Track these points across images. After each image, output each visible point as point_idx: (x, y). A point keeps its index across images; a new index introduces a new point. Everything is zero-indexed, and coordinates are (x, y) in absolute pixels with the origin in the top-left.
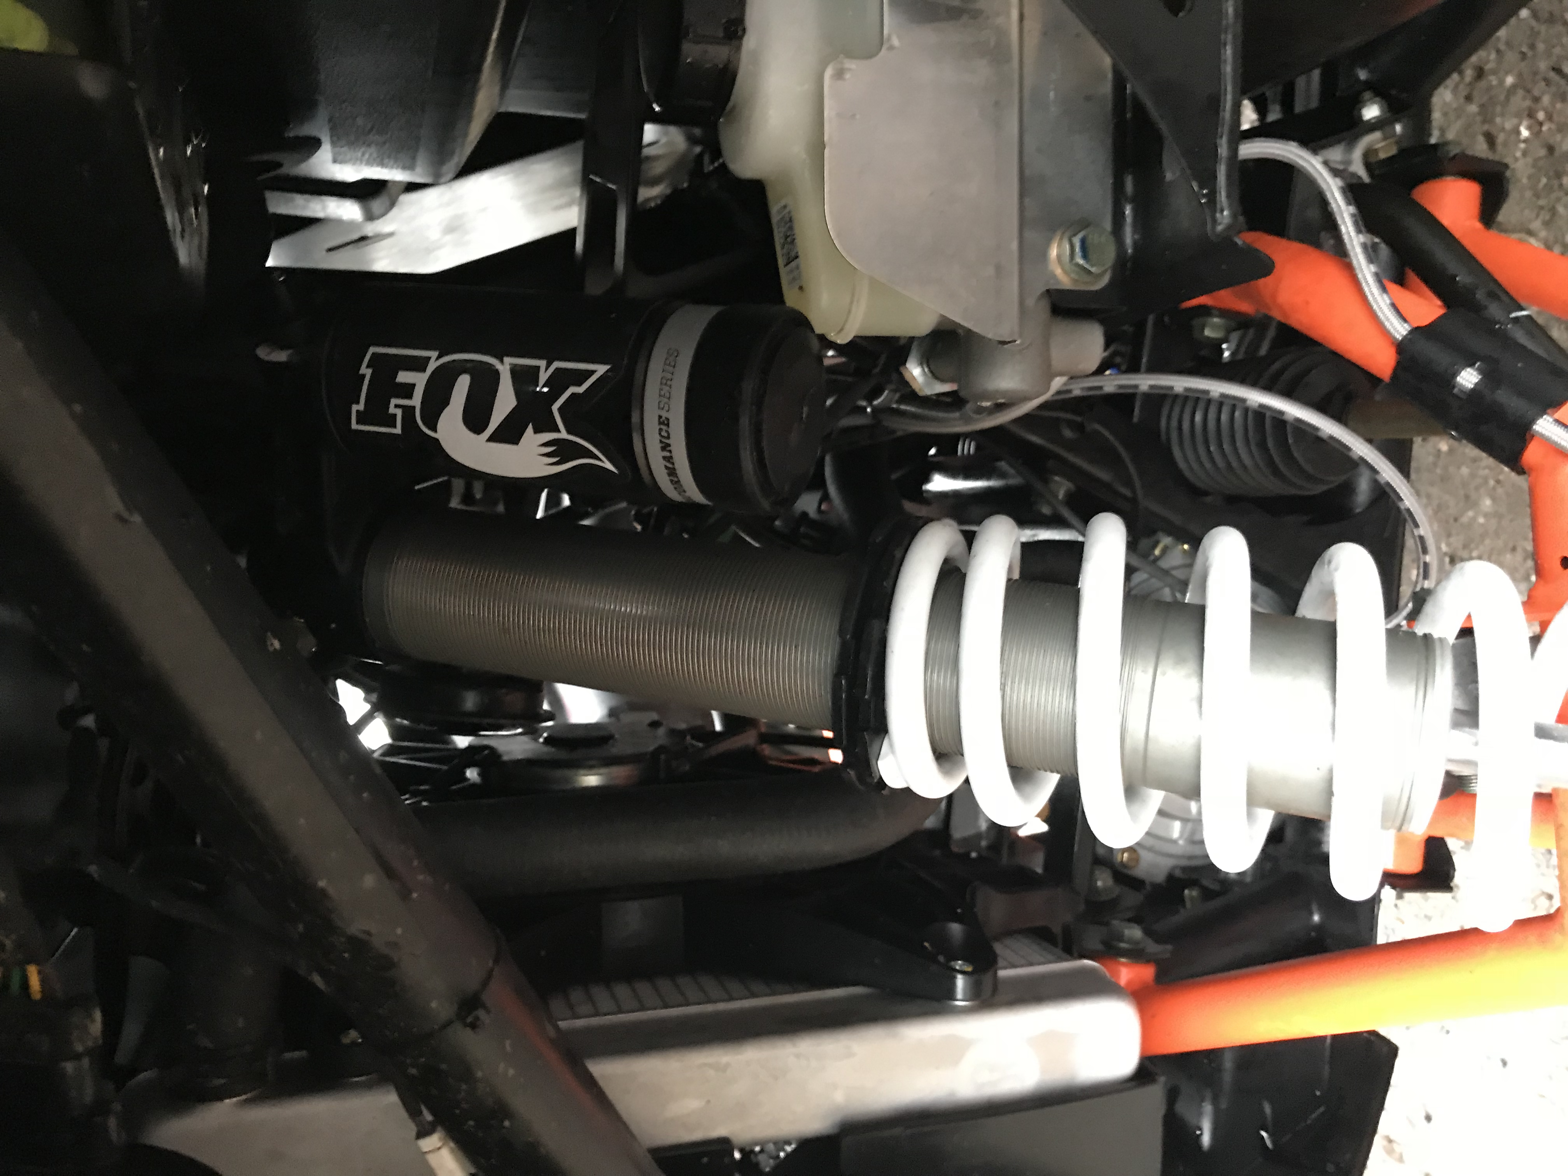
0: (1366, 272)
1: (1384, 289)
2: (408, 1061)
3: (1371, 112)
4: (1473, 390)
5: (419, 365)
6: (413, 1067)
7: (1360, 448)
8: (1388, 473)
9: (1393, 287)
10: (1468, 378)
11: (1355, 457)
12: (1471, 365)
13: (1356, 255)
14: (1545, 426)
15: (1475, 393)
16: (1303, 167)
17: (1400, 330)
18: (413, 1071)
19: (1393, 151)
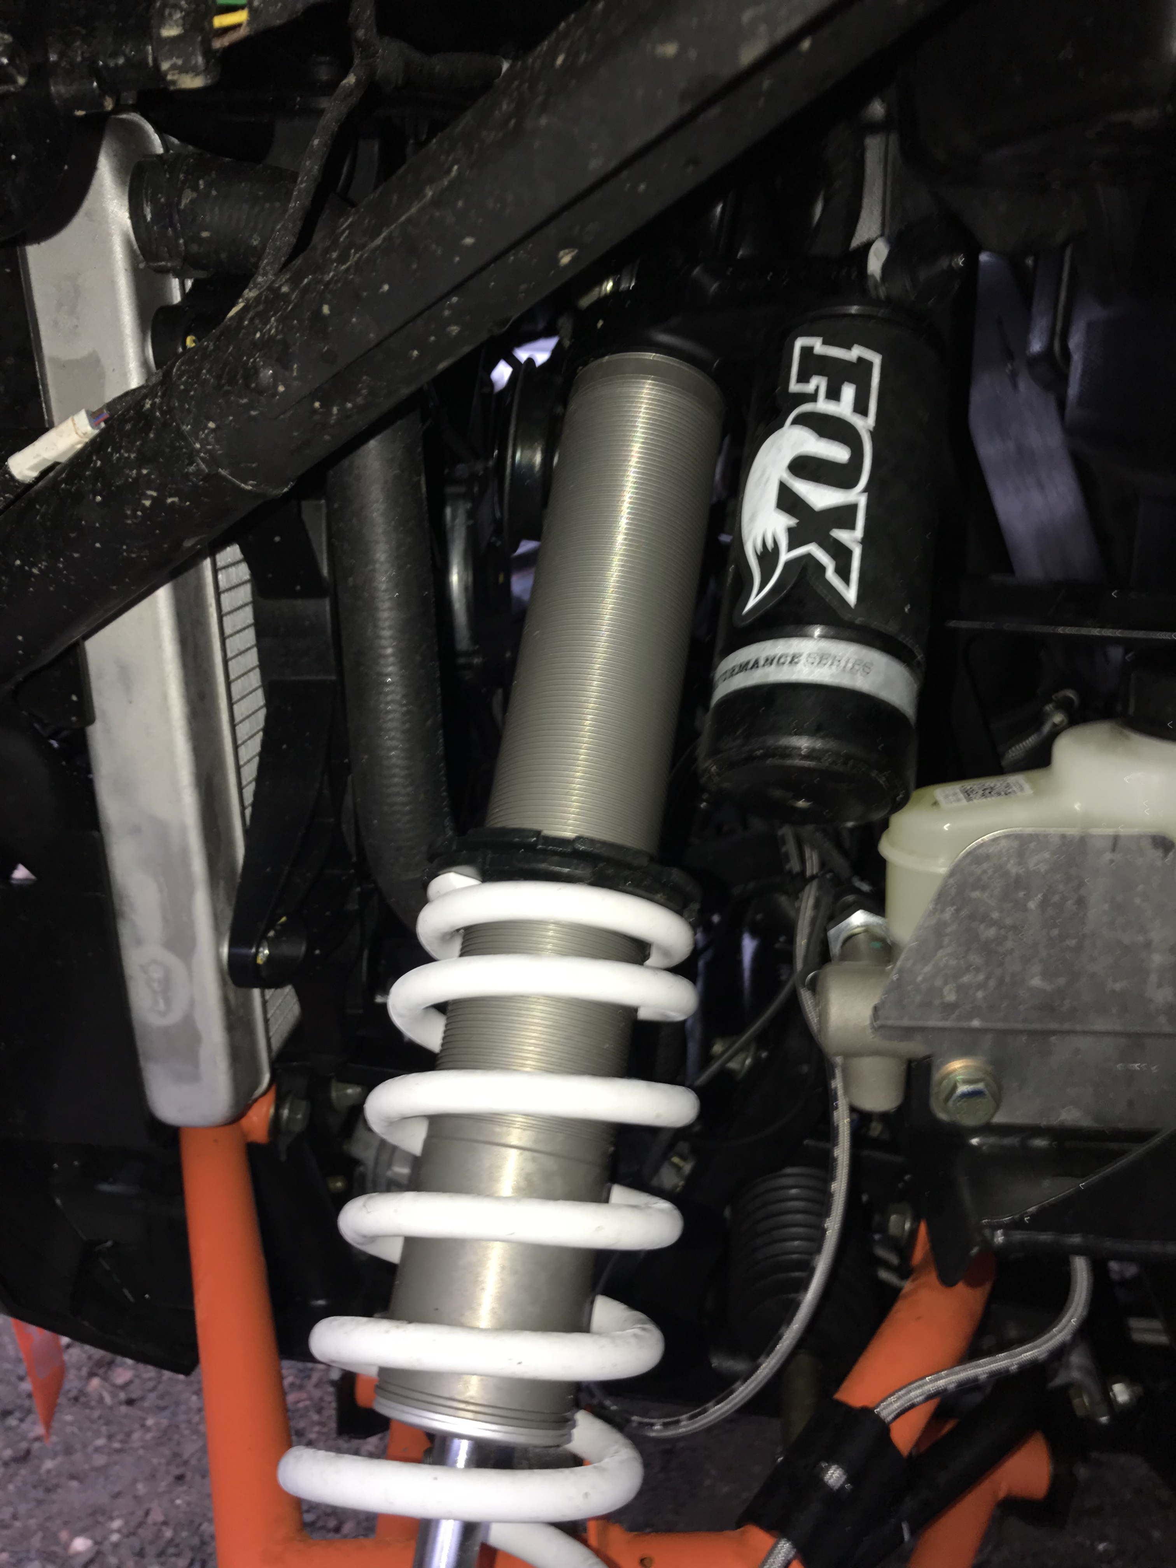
0: (948, 1380)
1: (930, 1397)
2: (157, 400)
3: (1121, 1393)
4: (822, 1480)
5: (861, 408)
6: (151, 405)
7: (768, 1366)
8: (743, 1392)
9: (932, 1405)
10: (834, 1476)
11: (760, 1360)
12: (847, 1481)
13: (965, 1370)
14: (784, 1548)
15: (818, 1481)
16: (1061, 1320)
17: (887, 1410)
18: (148, 405)
19: (1080, 1412)
